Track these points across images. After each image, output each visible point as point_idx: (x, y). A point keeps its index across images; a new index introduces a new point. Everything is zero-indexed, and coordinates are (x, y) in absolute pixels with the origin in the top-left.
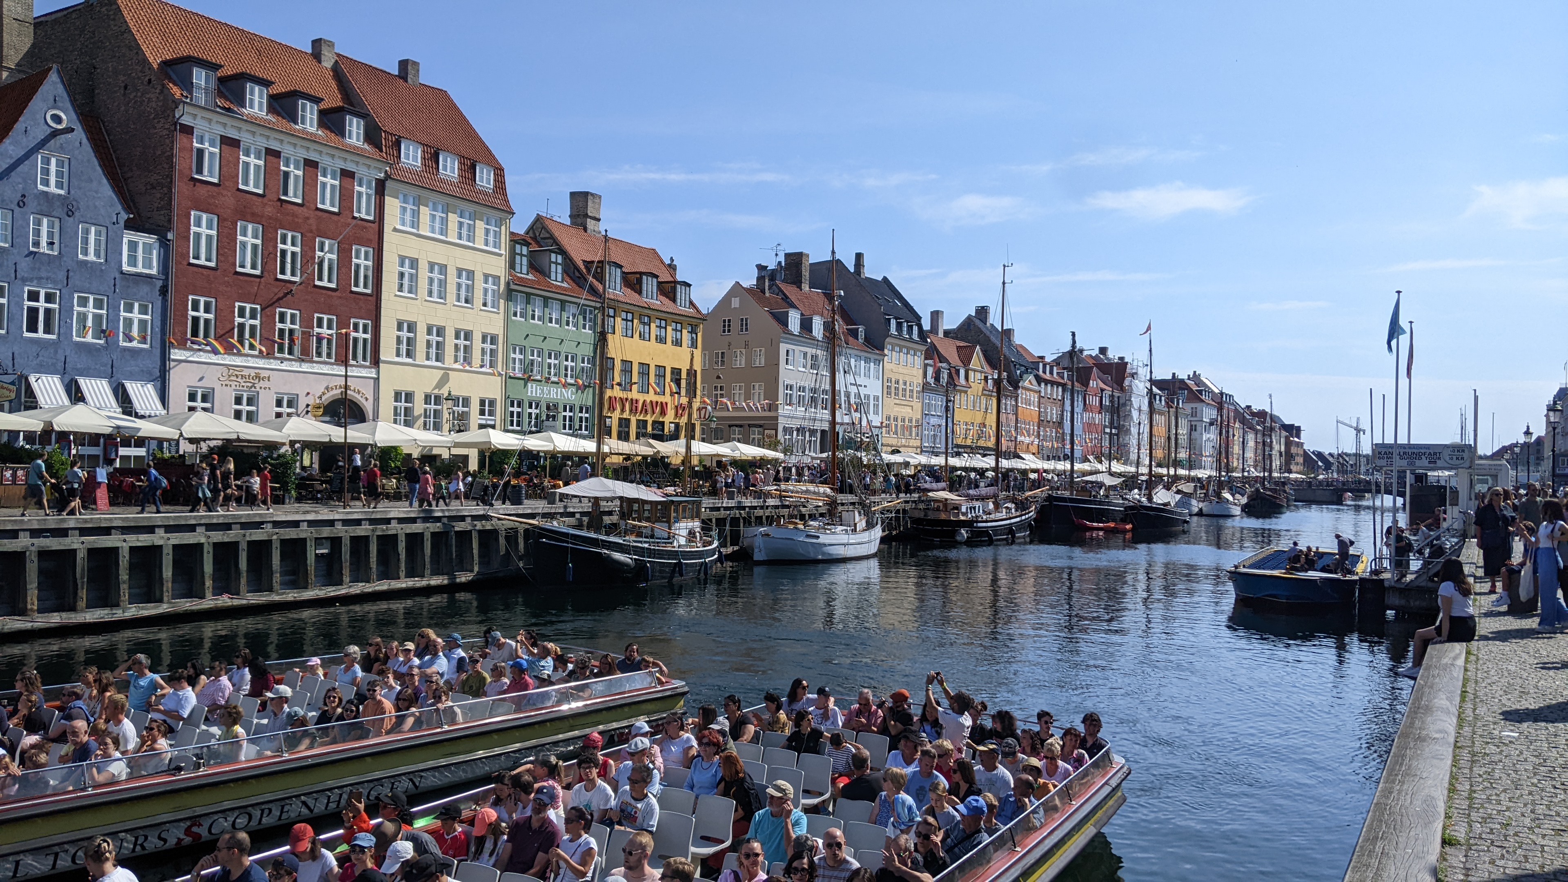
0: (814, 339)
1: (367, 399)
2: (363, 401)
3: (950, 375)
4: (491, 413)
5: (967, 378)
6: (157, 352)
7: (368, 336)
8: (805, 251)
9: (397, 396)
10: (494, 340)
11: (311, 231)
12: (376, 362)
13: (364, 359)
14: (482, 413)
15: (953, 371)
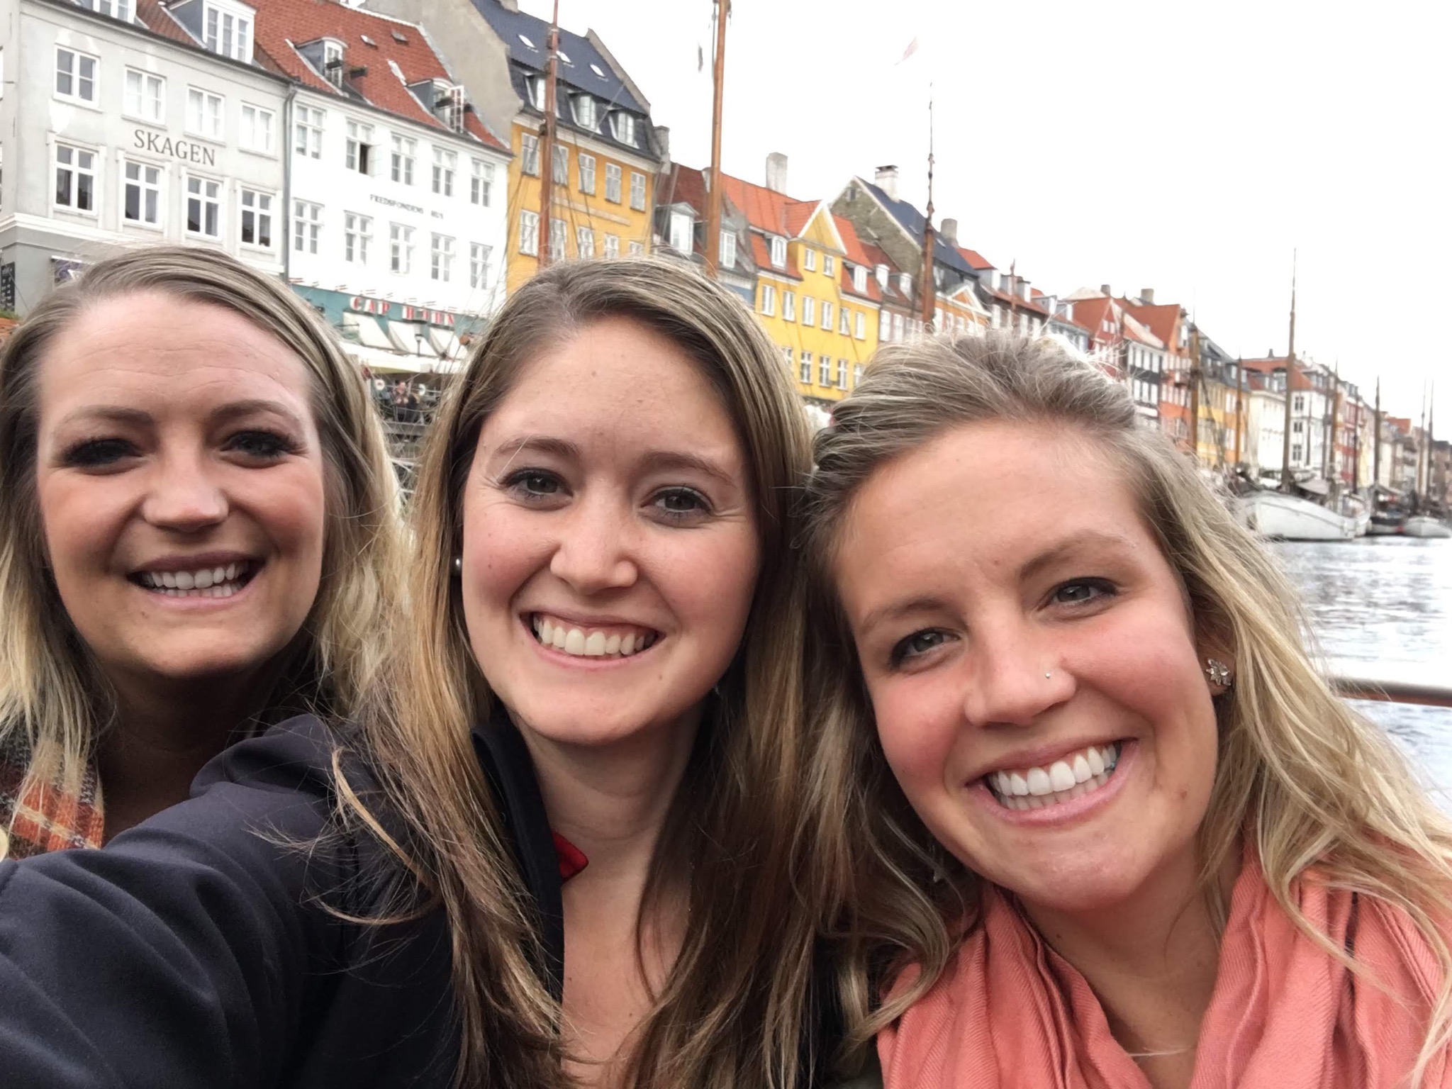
3: (745, 248)
15: (756, 241)
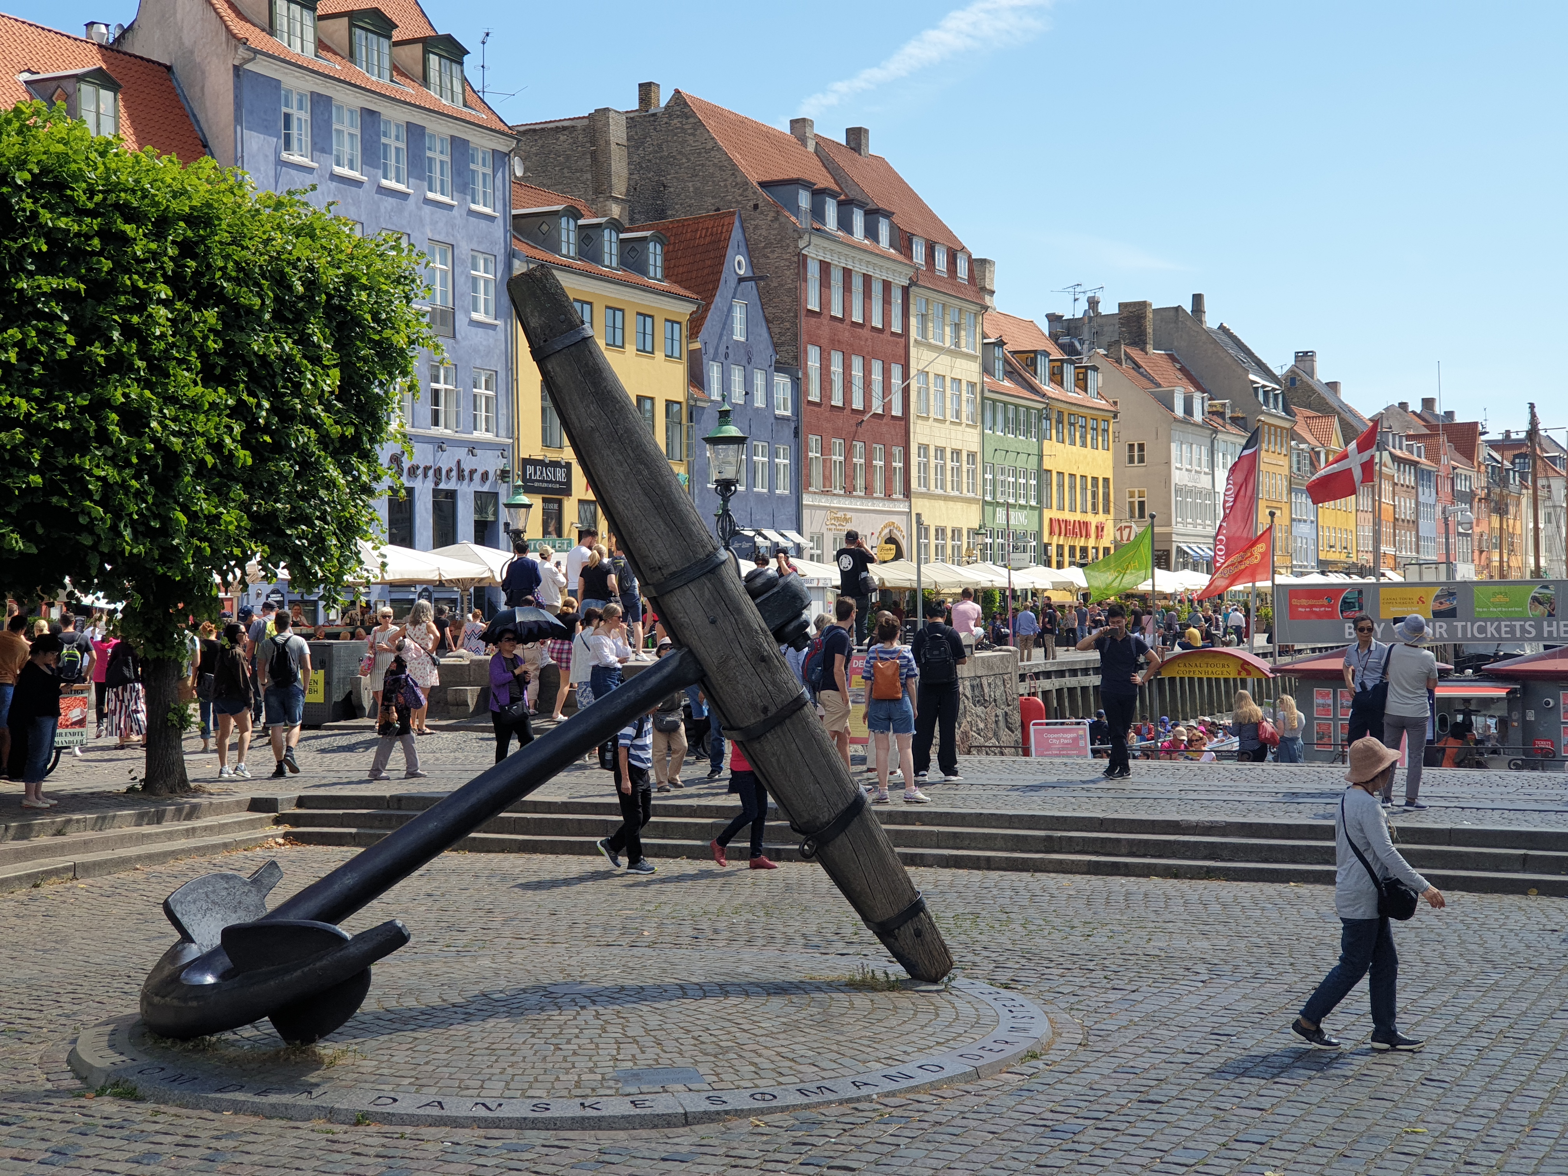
0: (1197, 424)
1: (905, 538)
2: (901, 539)
6: (794, 497)
7: (903, 465)
8: (1149, 300)
10: (974, 458)
11: (868, 353)
12: (907, 493)
15: (1313, 454)
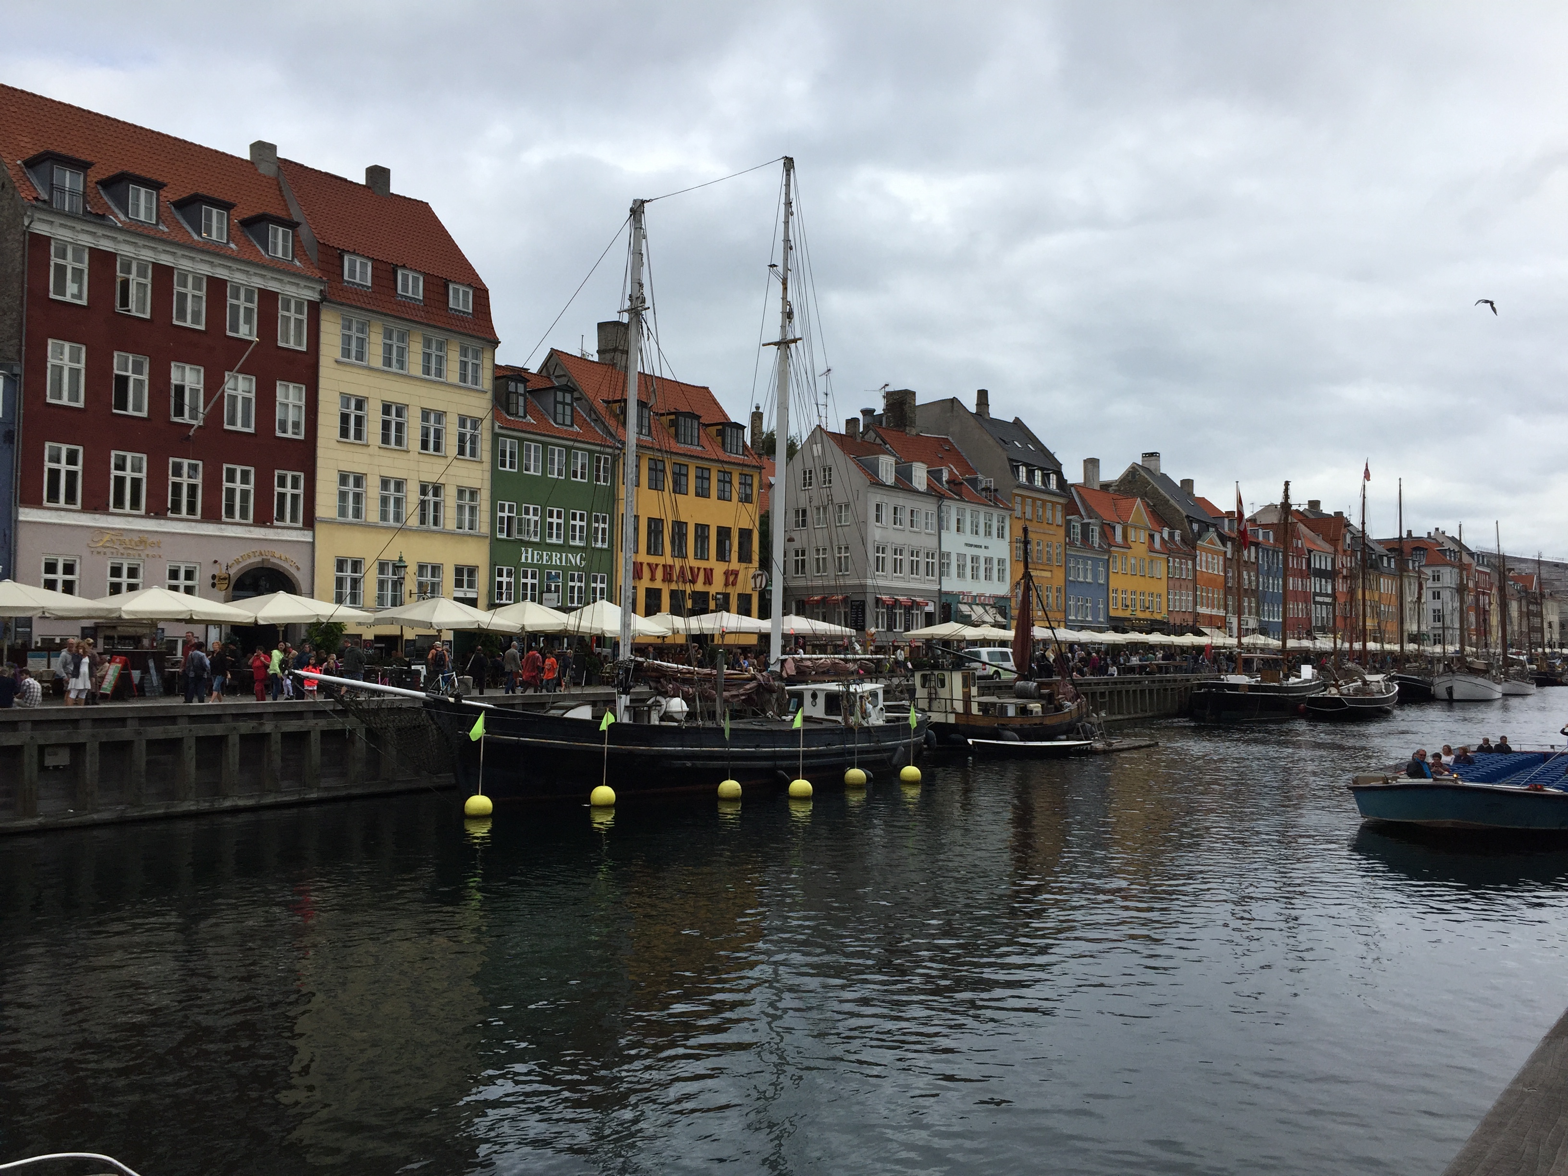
0: (916, 492)
1: (298, 569)
2: (293, 571)
3: (1103, 535)
4: (471, 585)
5: (1125, 536)
7: (300, 491)
8: (911, 388)
9: (341, 564)
10: (473, 493)
11: (218, 364)
12: (310, 522)
13: (294, 518)
14: (459, 584)
15: (1107, 528)
